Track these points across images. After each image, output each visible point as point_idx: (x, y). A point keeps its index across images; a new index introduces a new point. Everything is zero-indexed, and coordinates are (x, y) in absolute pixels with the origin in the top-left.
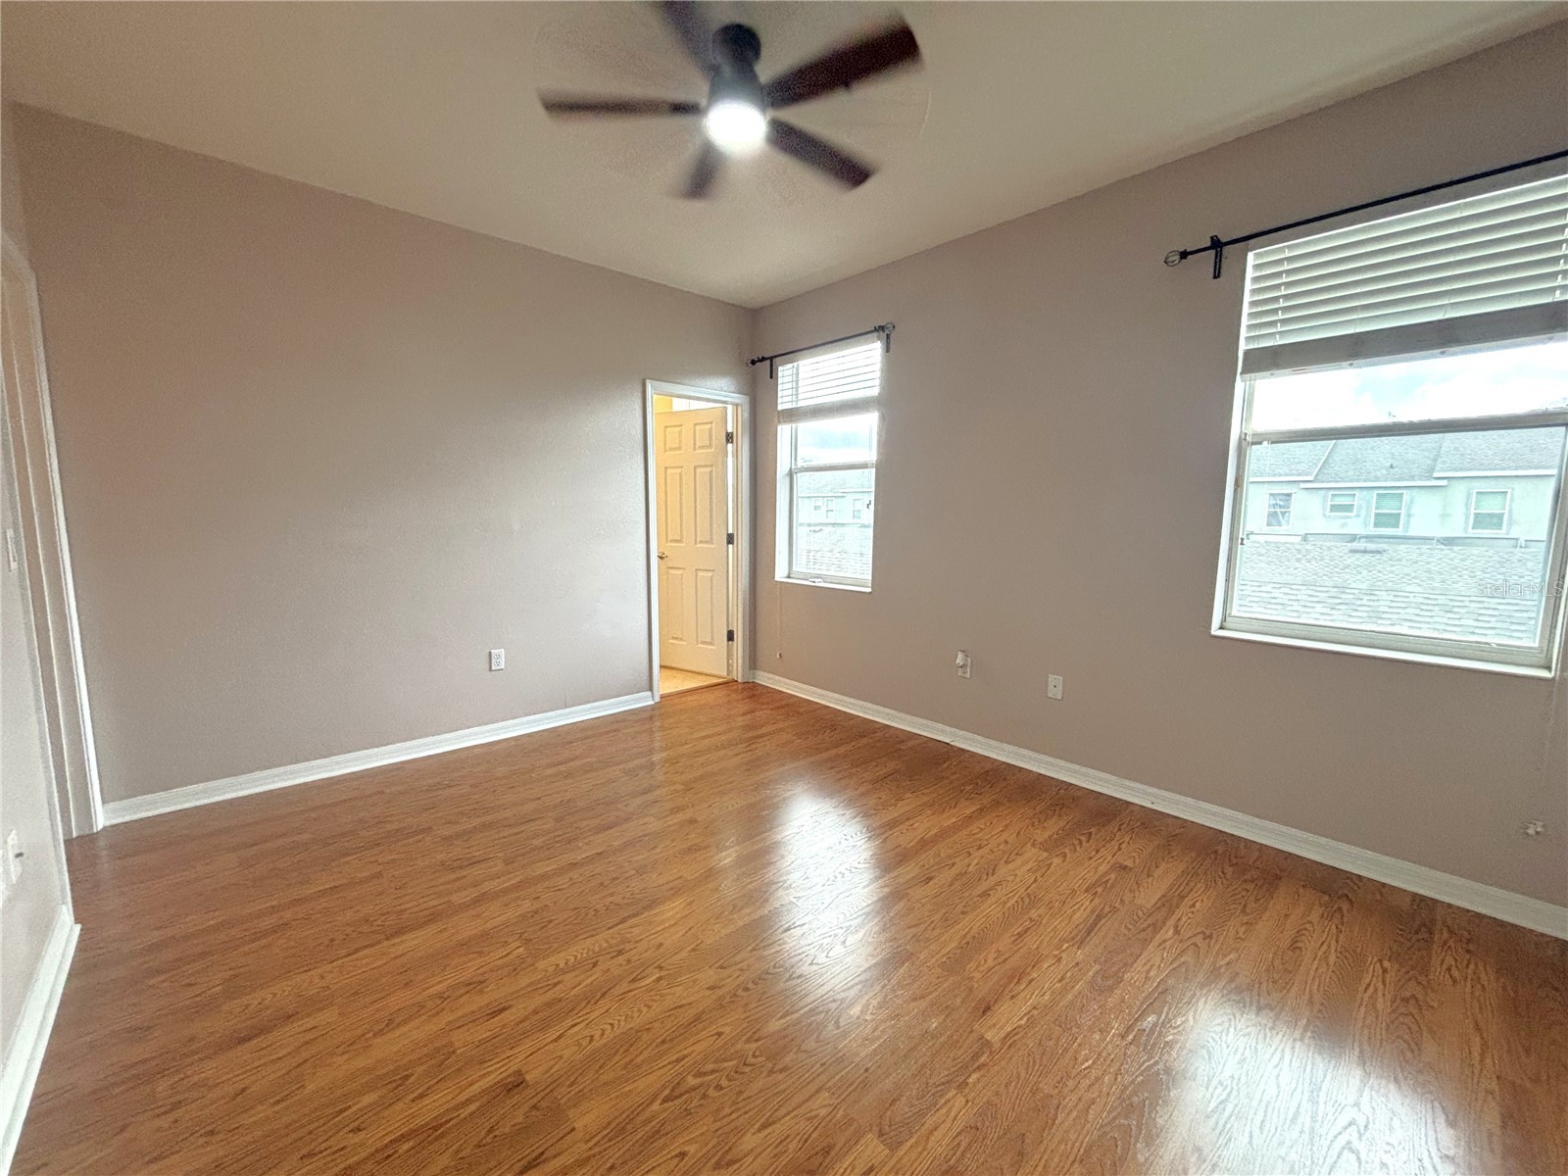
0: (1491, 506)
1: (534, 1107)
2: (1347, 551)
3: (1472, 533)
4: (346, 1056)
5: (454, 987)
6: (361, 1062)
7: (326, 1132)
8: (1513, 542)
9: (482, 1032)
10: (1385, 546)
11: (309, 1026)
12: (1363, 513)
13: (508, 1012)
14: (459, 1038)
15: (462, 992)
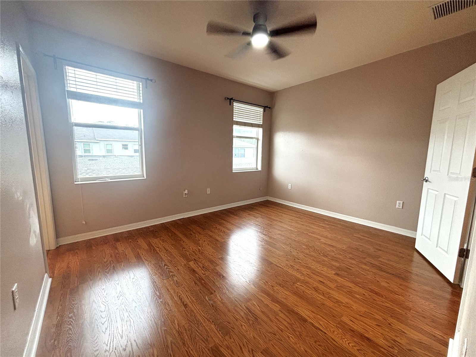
0: (109, 147)
1: (339, 270)
2: (88, 160)
3: (107, 154)
4: (352, 306)
5: (319, 293)
6: (351, 302)
7: (369, 300)
8: (115, 156)
9: (328, 283)
10: (97, 158)
11: (352, 323)
12: (80, 149)
13: (320, 280)
14: (333, 286)
15: (320, 291)
